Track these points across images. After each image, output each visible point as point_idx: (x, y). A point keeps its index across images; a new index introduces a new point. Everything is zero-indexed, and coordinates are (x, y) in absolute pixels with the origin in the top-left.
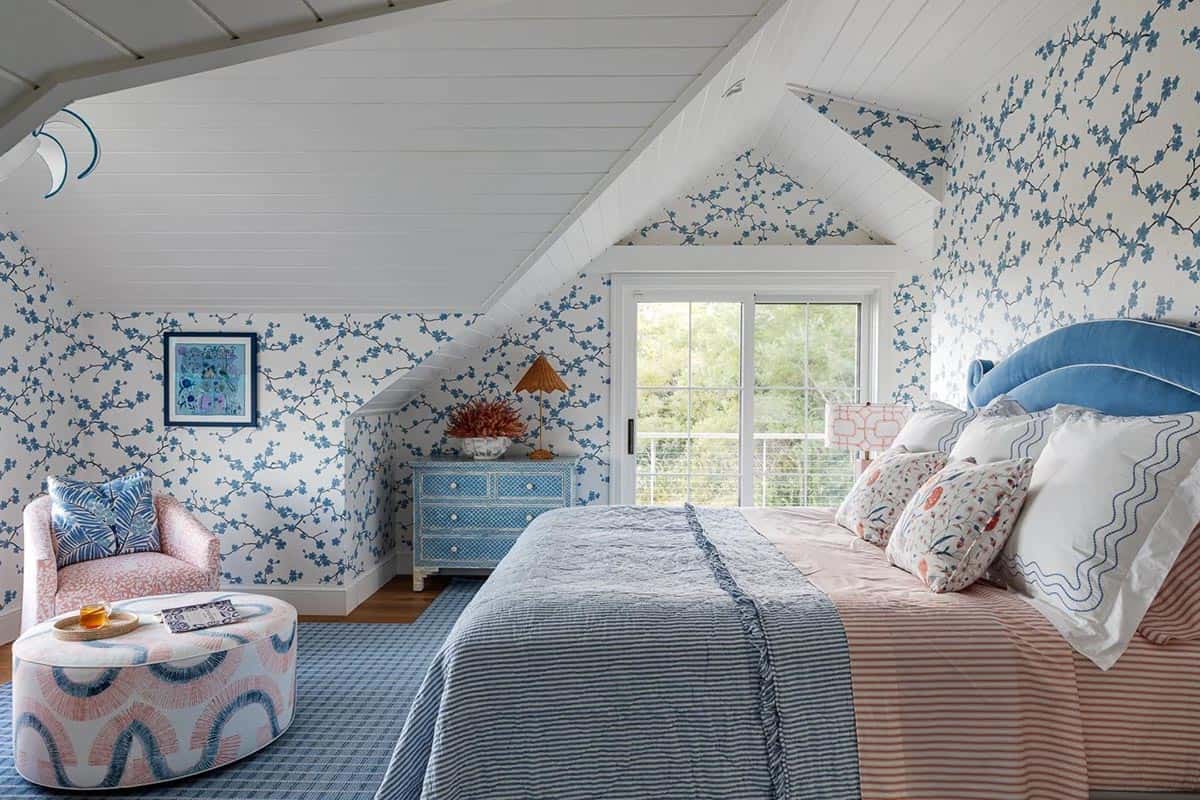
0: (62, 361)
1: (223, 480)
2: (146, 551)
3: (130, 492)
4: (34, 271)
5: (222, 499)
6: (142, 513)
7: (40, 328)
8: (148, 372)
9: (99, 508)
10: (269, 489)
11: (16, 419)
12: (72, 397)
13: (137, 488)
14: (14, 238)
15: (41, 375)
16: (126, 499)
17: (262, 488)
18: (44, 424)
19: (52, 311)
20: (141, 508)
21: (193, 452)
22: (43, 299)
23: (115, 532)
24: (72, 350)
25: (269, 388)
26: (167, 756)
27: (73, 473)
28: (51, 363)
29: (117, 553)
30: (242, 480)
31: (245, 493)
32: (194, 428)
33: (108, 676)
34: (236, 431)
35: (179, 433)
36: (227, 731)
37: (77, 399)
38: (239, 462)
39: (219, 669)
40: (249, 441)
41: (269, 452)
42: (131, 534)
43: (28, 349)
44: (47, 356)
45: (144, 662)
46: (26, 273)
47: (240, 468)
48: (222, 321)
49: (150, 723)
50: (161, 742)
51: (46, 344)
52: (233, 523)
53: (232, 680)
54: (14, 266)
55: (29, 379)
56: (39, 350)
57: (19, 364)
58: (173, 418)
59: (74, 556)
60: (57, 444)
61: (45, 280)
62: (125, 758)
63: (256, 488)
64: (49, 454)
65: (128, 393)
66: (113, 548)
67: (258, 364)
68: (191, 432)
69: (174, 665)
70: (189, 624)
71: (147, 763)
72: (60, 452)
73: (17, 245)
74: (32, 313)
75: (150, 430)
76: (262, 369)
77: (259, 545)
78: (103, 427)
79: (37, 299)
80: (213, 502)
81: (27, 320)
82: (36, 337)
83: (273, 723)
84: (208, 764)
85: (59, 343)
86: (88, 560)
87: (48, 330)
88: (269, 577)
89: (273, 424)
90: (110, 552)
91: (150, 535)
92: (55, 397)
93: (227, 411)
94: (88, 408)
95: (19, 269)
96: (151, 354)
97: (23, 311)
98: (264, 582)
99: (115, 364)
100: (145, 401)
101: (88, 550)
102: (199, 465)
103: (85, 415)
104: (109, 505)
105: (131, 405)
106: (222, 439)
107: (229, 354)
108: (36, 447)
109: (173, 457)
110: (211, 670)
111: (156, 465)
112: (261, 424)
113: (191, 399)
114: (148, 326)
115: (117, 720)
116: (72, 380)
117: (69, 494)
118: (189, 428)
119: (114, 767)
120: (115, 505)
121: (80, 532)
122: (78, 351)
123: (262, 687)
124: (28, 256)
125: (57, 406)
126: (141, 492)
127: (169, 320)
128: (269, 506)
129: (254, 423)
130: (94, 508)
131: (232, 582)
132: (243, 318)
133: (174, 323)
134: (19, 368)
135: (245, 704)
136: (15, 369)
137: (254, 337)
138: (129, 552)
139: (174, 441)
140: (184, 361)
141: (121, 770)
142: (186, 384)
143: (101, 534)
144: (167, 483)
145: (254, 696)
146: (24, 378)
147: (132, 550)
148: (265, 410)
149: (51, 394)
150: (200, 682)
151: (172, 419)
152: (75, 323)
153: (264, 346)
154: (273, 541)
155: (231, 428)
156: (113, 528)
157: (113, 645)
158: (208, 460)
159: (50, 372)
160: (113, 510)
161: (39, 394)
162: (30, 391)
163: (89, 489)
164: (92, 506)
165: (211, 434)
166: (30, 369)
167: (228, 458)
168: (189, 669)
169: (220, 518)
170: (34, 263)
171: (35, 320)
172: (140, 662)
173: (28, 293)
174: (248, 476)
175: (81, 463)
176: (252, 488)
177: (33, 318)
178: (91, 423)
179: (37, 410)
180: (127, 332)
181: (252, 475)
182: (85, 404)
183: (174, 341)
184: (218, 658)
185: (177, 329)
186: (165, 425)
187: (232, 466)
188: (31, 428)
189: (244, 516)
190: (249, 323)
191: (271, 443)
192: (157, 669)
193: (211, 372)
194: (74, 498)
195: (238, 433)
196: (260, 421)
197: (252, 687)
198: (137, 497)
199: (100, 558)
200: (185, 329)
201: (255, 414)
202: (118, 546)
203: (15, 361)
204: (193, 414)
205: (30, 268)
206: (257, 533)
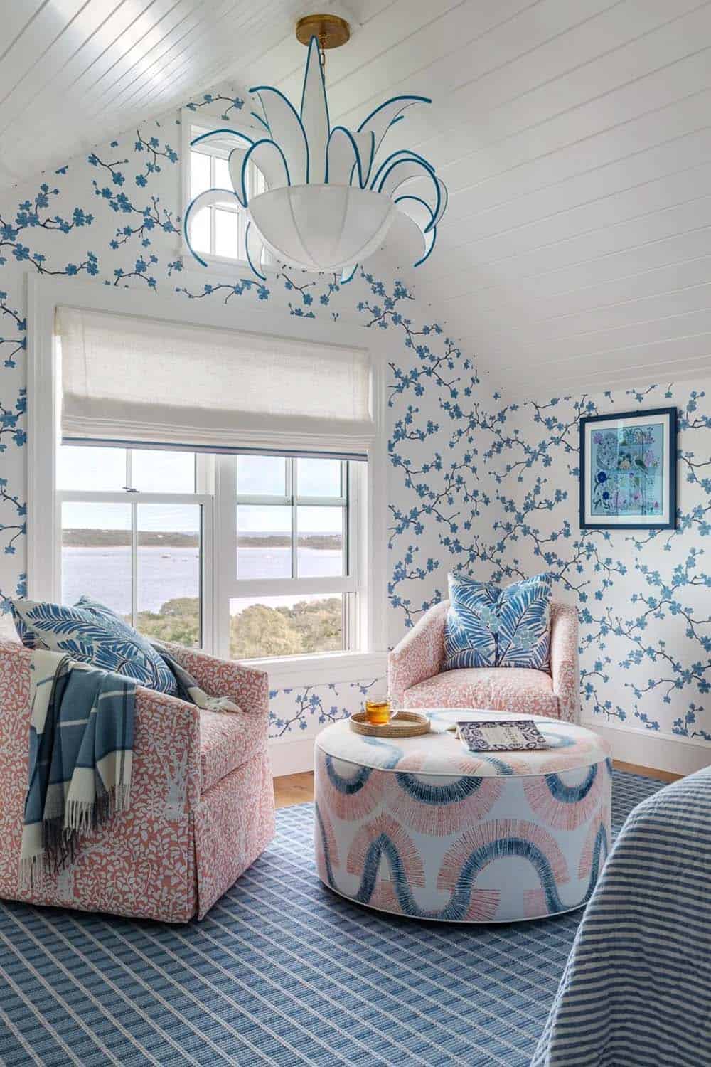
0: (488, 459)
1: (639, 597)
2: (528, 667)
3: (520, 598)
4: (459, 363)
5: (638, 620)
6: (529, 623)
7: (464, 423)
8: (566, 467)
9: (484, 611)
10: (690, 611)
11: (439, 518)
12: (498, 498)
13: (529, 594)
14: (439, 330)
15: (465, 473)
16: (515, 606)
17: (683, 610)
18: (468, 526)
19: (477, 405)
20: (528, 617)
21: (609, 561)
22: (468, 392)
23: (497, 641)
24: (498, 446)
25: (692, 478)
26: (413, 888)
27: (498, 581)
28: (476, 461)
29: (497, 665)
30: (659, 598)
31: (663, 615)
32: (610, 532)
33: (362, 775)
34: (652, 535)
35: (595, 537)
36: (482, 880)
37: (503, 500)
38: (656, 574)
39: (471, 798)
40: (668, 547)
41: (691, 563)
42: (513, 645)
43: (451, 445)
44: (471, 453)
45: (393, 768)
46: (451, 366)
47: (658, 582)
48: (639, 398)
49: (397, 842)
50: (408, 869)
51: (470, 440)
52: (650, 651)
53: (487, 818)
54: (439, 359)
55: (452, 478)
56: (463, 447)
57: (442, 461)
58: (589, 519)
59: (455, 661)
60: (480, 547)
61: (470, 373)
62: (374, 874)
63: (675, 609)
64: (472, 558)
65: (548, 493)
66: (492, 659)
67: (678, 448)
68: (607, 536)
69: (421, 779)
70: (490, 743)
71: (394, 887)
72: (484, 557)
73: (442, 337)
74: (456, 408)
75: (567, 534)
76: (683, 454)
77: (679, 684)
78: (526, 531)
79: (461, 393)
80: (629, 623)
81: (451, 415)
82: (460, 433)
83: (549, 892)
84: (458, 915)
85: (485, 440)
86: (468, 667)
87: (473, 425)
88: (691, 728)
89: (696, 525)
90: (489, 663)
91: (534, 649)
92: (480, 497)
93: (644, 509)
94: (513, 510)
95: (444, 363)
96: (568, 446)
97: (447, 406)
98: (684, 733)
99: (537, 459)
100: (563, 500)
101: (468, 657)
102: (615, 576)
103: (510, 518)
104: (495, 610)
105: (550, 506)
106: (638, 545)
107: (645, 437)
108: (459, 549)
109: (589, 565)
110: (462, 796)
111: (572, 576)
112: (682, 526)
113: (606, 496)
114: (567, 414)
115: (368, 828)
116: (498, 479)
117: (461, 593)
118: (604, 531)
119: (365, 880)
120: (502, 610)
121: (464, 636)
122: (505, 448)
123: (530, 839)
124: (453, 347)
125: (481, 507)
126: (532, 598)
127: (586, 404)
128: (690, 633)
129: (674, 525)
130: (480, 611)
131: (648, 727)
132: (662, 389)
133: (591, 407)
134: (442, 465)
135: (505, 854)
136: (438, 466)
137: (674, 413)
138: (510, 666)
139: (590, 548)
140: (599, 451)
141: (372, 887)
142: (602, 478)
143: (483, 642)
144: (583, 598)
145: (517, 847)
146: (447, 475)
147: (512, 663)
148: (686, 508)
149: (476, 493)
150: (450, 808)
151: (587, 522)
152: (502, 417)
153: (686, 423)
154: (695, 681)
155: (648, 531)
156: (496, 636)
157: (380, 744)
158: (623, 571)
159: (474, 470)
160: (498, 616)
161: (462, 493)
162: (453, 490)
163: (484, 592)
164: (479, 609)
165: (627, 539)
166: (454, 466)
167: (644, 570)
168: (437, 789)
169: (636, 643)
170: (458, 355)
171: (460, 415)
172: (388, 768)
173: (452, 386)
174: (667, 593)
175: (507, 570)
176: (671, 608)
177: (457, 413)
178: (516, 526)
179: (459, 510)
180: (548, 422)
181: (671, 592)
182: (510, 507)
183: (590, 427)
184: (471, 784)
185: (593, 413)
186: (581, 528)
187: (648, 579)
188: (454, 528)
189: (662, 644)
190: (668, 395)
191: (693, 551)
192: (403, 778)
193: (626, 463)
194: (465, 598)
195: (656, 538)
196: (681, 522)
197: (515, 834)
198: (526, 604)
199: (479, 667)
200: (601, 412)
201: (675, 513)
202: (497, 656)
203: (439, 458)
204: (609, 514)
205: (455, 361)
206: (676, 668)
